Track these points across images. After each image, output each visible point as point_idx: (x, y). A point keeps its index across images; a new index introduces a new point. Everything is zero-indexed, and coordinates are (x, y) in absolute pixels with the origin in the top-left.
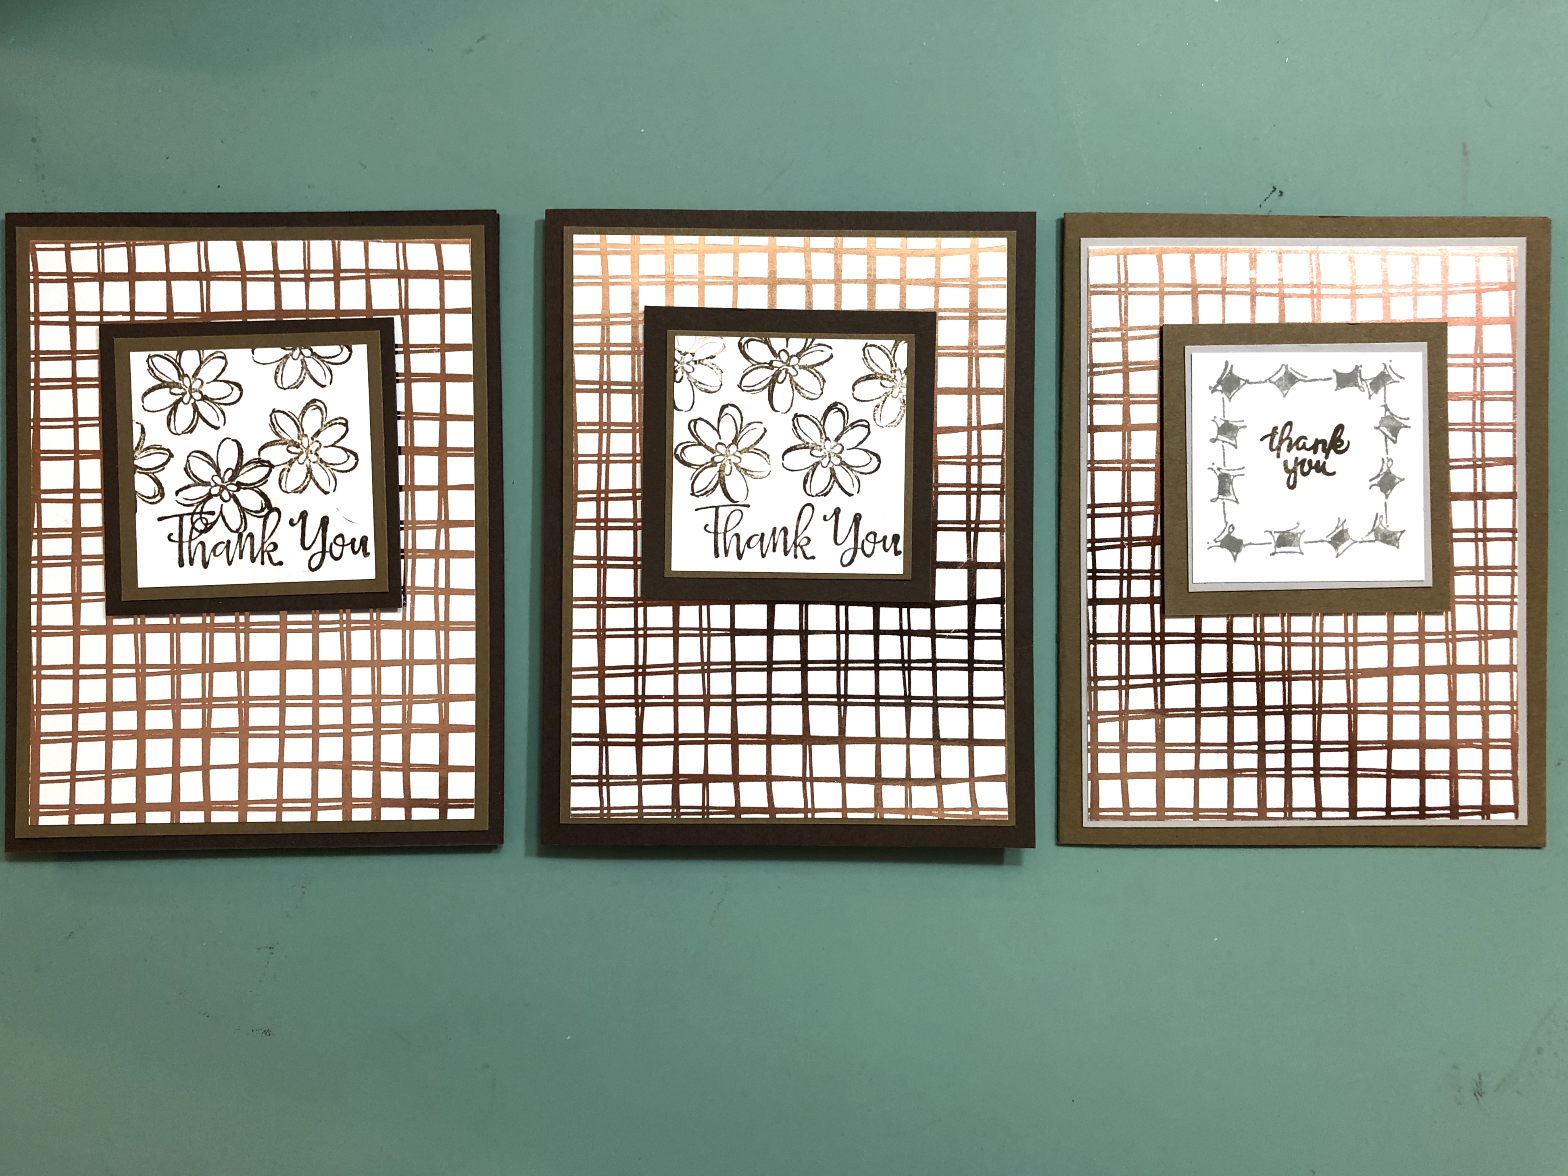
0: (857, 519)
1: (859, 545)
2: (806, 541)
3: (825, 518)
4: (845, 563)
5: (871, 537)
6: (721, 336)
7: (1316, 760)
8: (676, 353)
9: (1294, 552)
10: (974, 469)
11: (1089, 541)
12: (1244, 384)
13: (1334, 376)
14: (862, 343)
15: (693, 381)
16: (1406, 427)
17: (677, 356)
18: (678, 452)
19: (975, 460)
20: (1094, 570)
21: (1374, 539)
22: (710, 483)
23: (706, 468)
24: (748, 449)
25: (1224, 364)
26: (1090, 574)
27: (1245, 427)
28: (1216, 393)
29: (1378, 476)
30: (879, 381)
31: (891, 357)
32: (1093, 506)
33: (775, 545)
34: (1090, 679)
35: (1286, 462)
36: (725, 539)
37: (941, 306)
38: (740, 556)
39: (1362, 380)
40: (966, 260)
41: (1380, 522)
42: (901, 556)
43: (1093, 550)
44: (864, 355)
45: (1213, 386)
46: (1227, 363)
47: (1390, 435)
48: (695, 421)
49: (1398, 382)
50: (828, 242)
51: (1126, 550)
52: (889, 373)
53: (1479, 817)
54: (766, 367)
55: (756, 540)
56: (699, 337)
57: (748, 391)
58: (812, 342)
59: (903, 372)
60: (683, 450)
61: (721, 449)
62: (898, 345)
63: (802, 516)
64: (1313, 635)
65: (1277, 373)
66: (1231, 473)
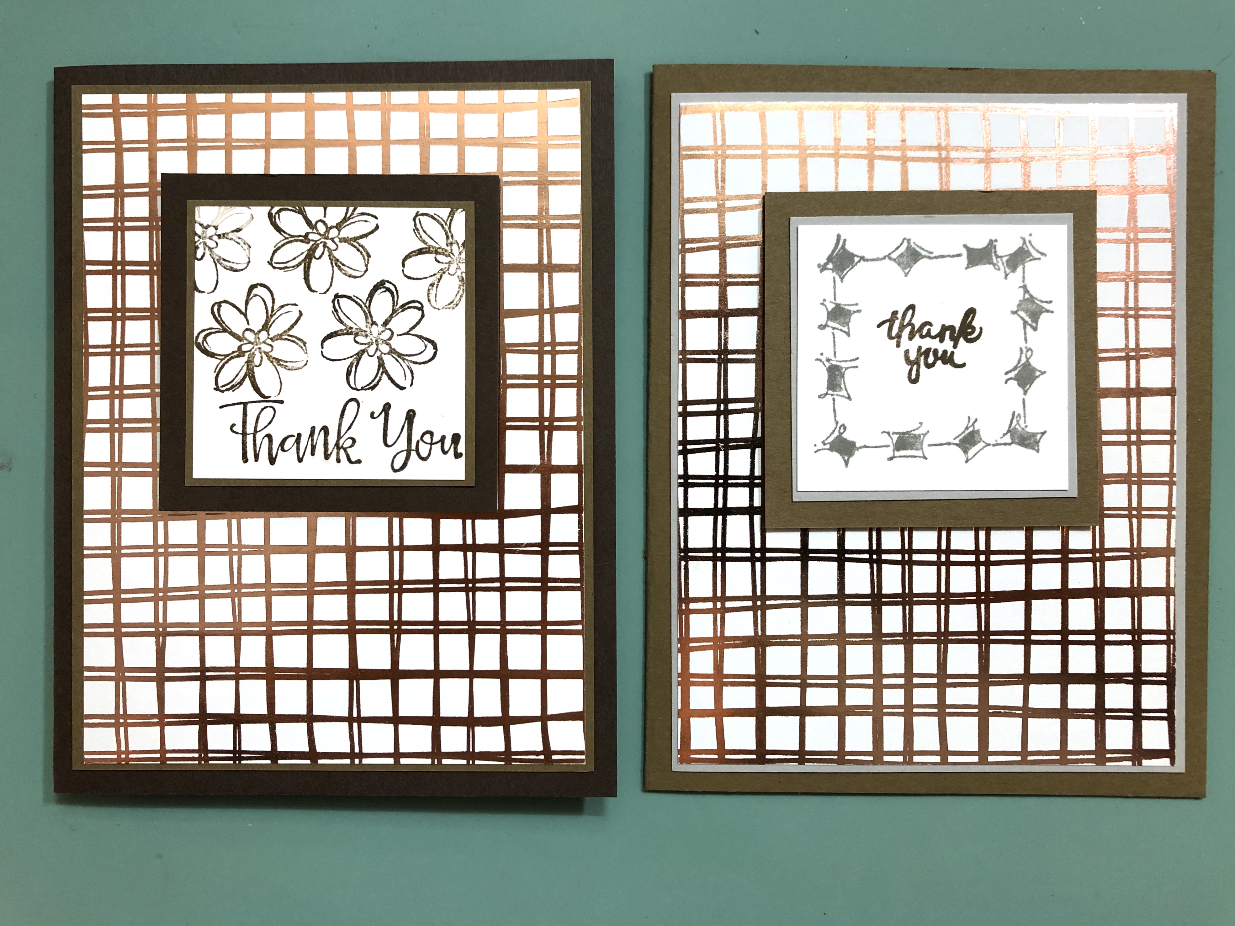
0: (410, 416)
1: (414, 447)
2: (350, 442)
3: (372, 415)
4: (397, 467)
5: (427, 438)
6: (248, 206)
7: (942, 696)
8: (197, 226)
9: (915, 457)
10: (547, 358)
11: (680, 443)
12: (859, 261)
13: (964, 252)
14: (412, 211)
15: (217, 258)
16: (1048, 311)
17: (199, 230)
18: (200, 340)
19: (548, 348)
20: (686, 476)
21: (1010, 441)
22: (237, 375)
23: (232, 358)
24: (281, 335)
25: (836, 238)
26: (682, 481)
27: (859, 311)
28: (825, 272)
29: (1014, 369)
30: (433, 255)
31: (447, 228)
32: (685, 403)
33: (313, 448)
34: (681, 600)
35: (907, 352)
36: (255, 441)
37: (505, 169)
38: (272, 460)
39: (997, 257)
40: (532, 116)
41: (1018, 421)
42: (462, 460)
43: (685, 453)
44: (415, 225)
45: (822, 263)
46: (839, 237)
47: (1029, 321)
48: (219, 304)
49: (1039, 259)
50: (373, 97)
51: (722, 453)
52: (444, 246)
53: (1129, 763)
54: (302, 241)
55: (290, 442)
56: (223, 208)
57: (280, 269)
58: (354, 211)
59: (460, 245)
60: (205, 338)
61: (250, 336)
62: (454, 214)
63: (346, 413)
64: (938, 551)
65: (897, 248)
66: (843, 365)
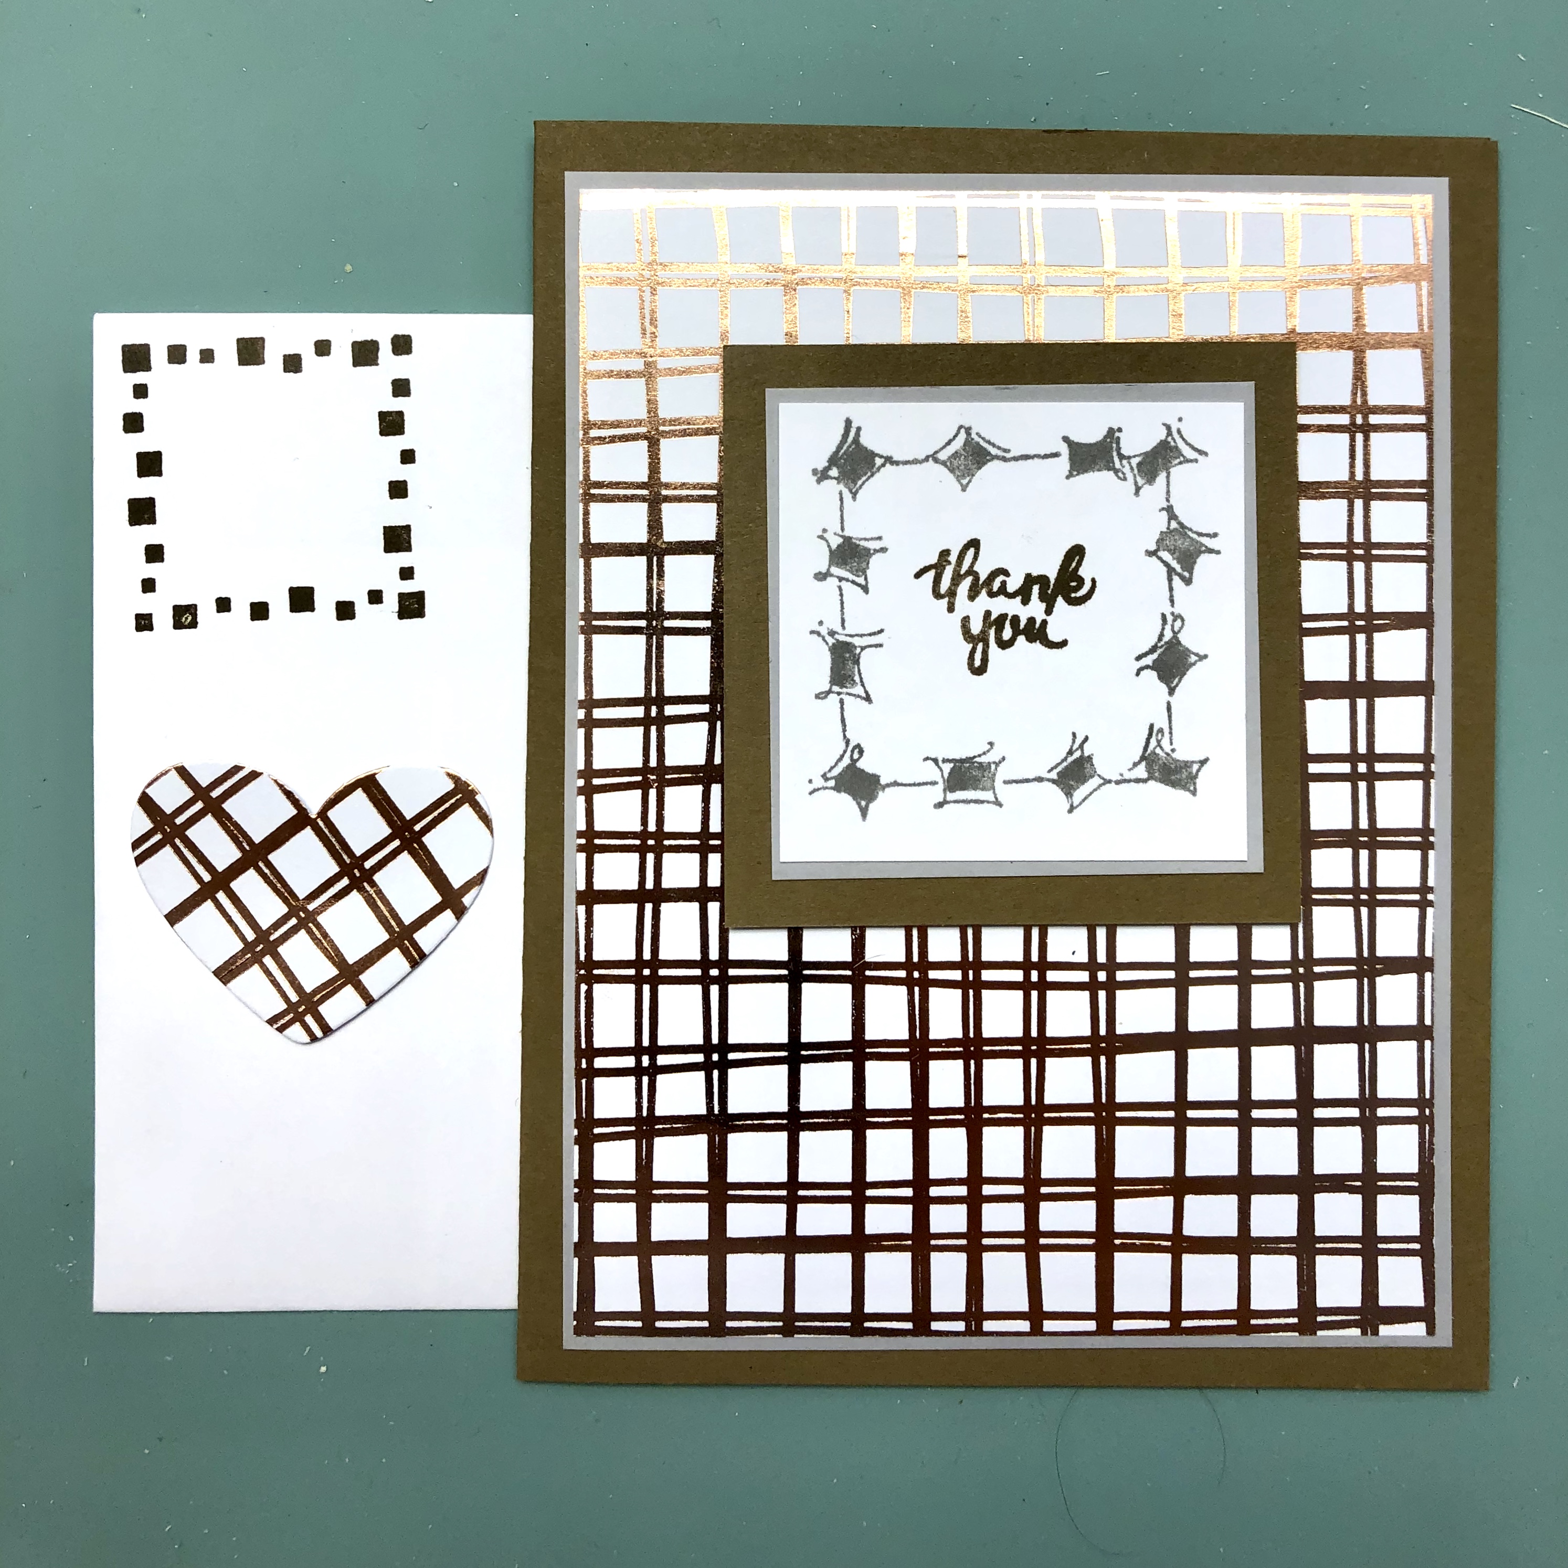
7: (1032, 1217)
11: (581, 774)
12: (883, 465)
13: (1064, 450)
16: (1211, 551)
20: (590, 833)
21: (1141, 776)
25: (843, 425)
26: (583, 841)
27: (884, 550)
28: (825, 483)
29: (1152, 650)
32: (589, 703)
34: (580, 1053)
35: (966, 621)
39: (1120, 457)
41: (1159, 741)
43: (588, 792)
45: (820, 468)
46: (848, 423)
47: (1179, 568)
49: (1195, 460)
53: (1357, 1331)
64: (1025, 966)
65: (950, 442)
66: (857, 642)
